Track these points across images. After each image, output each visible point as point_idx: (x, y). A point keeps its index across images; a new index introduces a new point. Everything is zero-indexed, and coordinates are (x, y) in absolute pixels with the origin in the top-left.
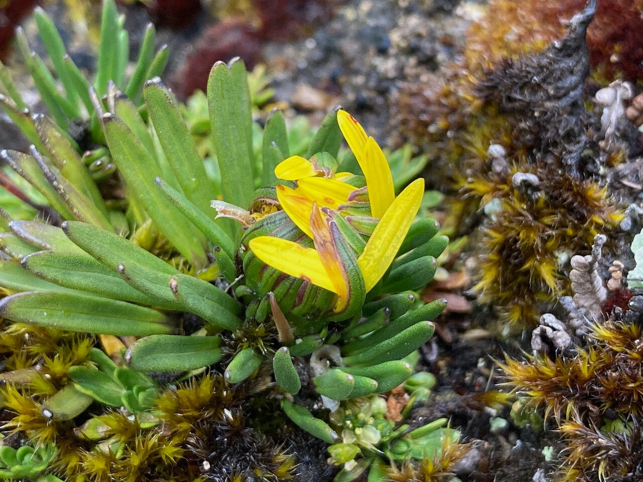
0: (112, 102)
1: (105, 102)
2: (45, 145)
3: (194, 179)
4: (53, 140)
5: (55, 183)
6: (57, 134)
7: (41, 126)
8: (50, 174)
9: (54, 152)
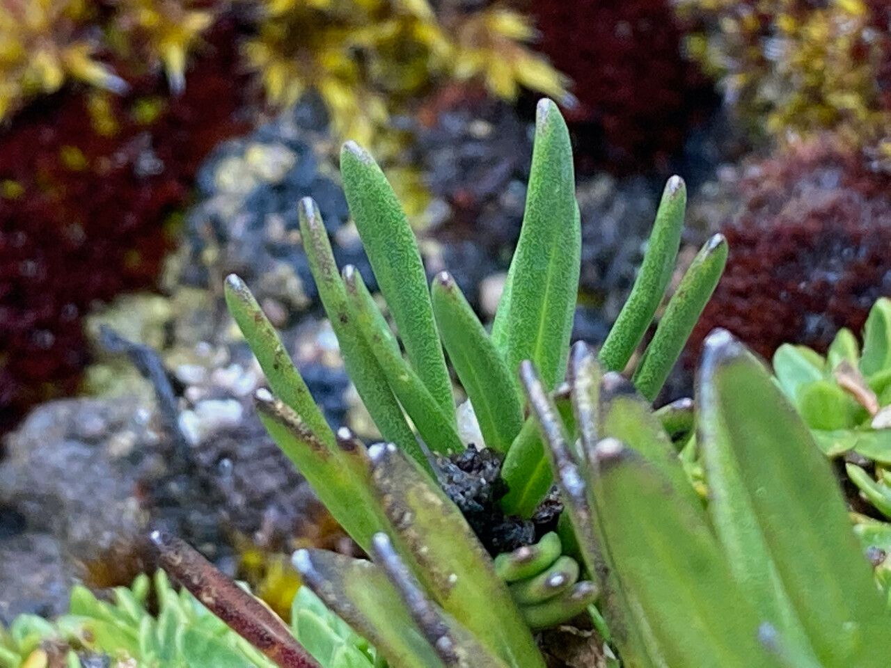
0: (585, 404)
1: (565, 403)
2: (401, 530)
3: (849, 626)
4: (423, 517)
5: (444, 642)
6: (432, 498)
7: (391, 477)
8: (428, 618)
9: (424, 550)
